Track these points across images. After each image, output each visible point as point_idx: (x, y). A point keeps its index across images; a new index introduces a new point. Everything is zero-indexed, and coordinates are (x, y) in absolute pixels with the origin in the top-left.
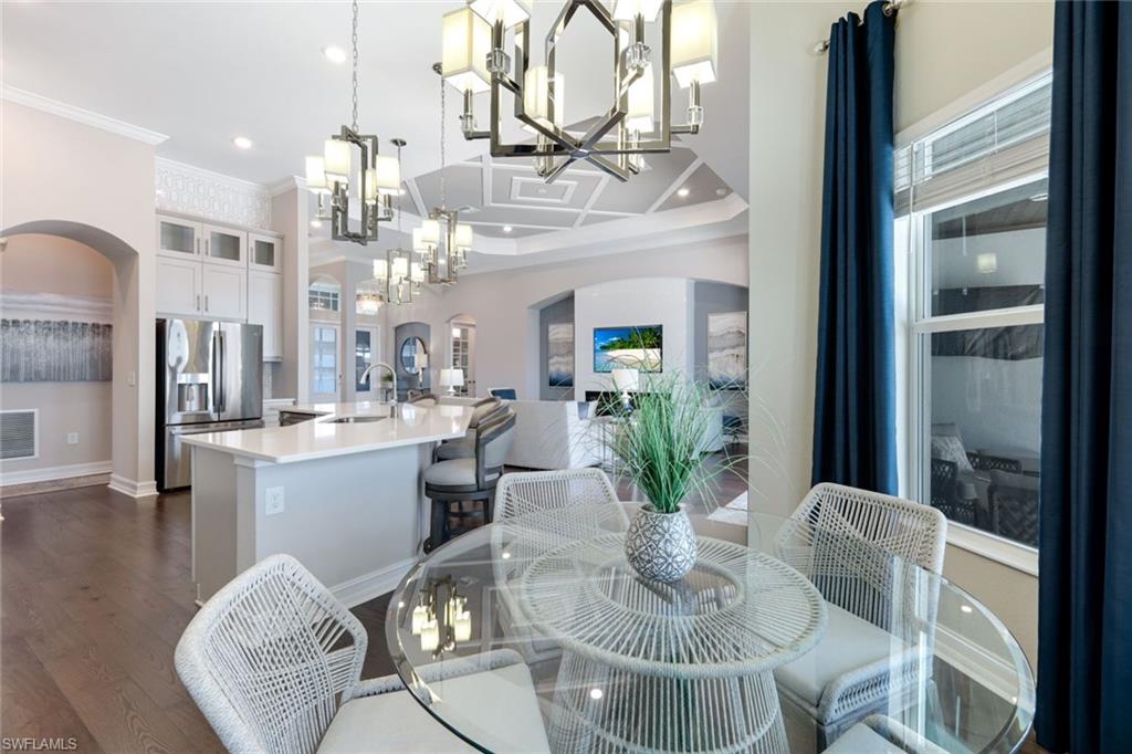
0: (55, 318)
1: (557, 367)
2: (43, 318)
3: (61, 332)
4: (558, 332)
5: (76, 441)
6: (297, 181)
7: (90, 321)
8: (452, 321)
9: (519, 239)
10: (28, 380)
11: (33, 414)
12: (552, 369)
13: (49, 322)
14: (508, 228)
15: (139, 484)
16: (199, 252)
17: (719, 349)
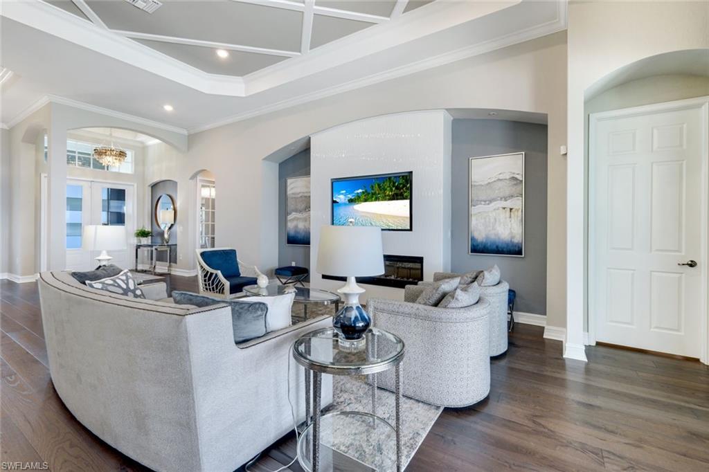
1: (295, 224)
4: (295, 185)
8: (199, 178)
12: (291, 225)
14: (222, 53)
17: (485, 201)
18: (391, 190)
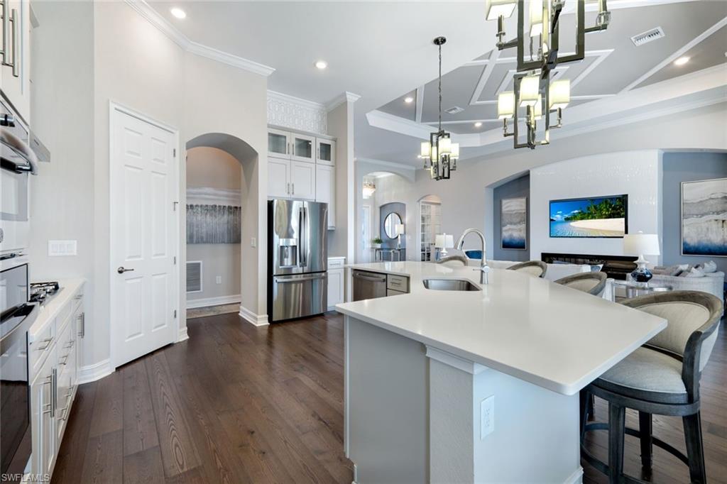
0: (211, 203)
2: (204, 203)
3: (213, 211)
4: (510, 205)
5: (220, 282)
6: (348, 96)
7: (227, 205)
8: (421, 200)
9: (482, 133)
10: (198, 242)
11: (199, 264)
13: (207, 206)
14: (478, 124)
15: (259, 317)
16: (289, 153)
17: (697, 215)
18: (608, 210)
